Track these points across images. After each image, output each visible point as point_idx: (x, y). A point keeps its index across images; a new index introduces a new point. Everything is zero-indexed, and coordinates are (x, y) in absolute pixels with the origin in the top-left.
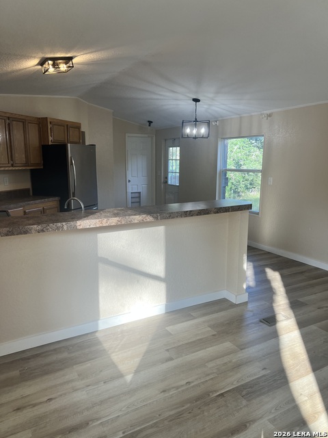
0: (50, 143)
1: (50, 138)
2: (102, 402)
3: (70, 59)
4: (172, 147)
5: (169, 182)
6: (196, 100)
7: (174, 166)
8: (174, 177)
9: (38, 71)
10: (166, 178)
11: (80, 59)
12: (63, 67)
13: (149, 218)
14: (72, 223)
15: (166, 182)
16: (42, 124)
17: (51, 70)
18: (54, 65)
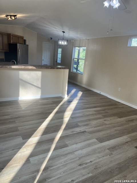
0: (11, 43)
1: (12, 41)
2: (15, 112)
3: (16, 15)
4: (59, 48)
5: (58, 62)
6: (64, 32)
7: (59, 56)
8: (59, 61)
9: (6, 18)
10: (57, 60)
11: (19, 16)
12: (13, 18)
13: (34, 68)
14: (10, 66)
15: (57, 62)
16: (9, 35)
17: (10, 19)
18: (10, 17)
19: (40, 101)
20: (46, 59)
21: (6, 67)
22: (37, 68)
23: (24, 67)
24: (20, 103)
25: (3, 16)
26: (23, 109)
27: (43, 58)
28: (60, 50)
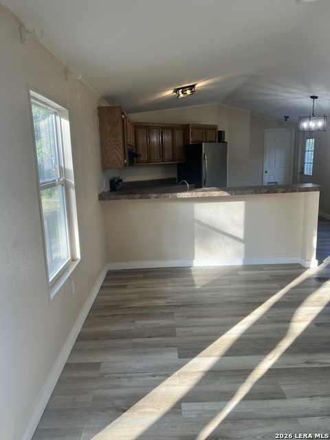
0: (191, 143)
1: (191, 139)
3: (193, 86)
5: (305, 173)
6: (314, 97)
7: (309, 157)
8: (308, 170)
10: (303, 168)
11: (200, 85)
12: (188, 92)
14: (174, 194)
15: (303, 172)
16: (185, 129)
17: (182, 95)
18: (182, 92)
19: (239, 272)
20: (273, 169)
21: (166, 197)
22: (232, 194)
23: (203, 193)
24: (193, 273)
25: (170, 93)
26: (197, 287)
27: (266, 168)
28: (310, 144)
